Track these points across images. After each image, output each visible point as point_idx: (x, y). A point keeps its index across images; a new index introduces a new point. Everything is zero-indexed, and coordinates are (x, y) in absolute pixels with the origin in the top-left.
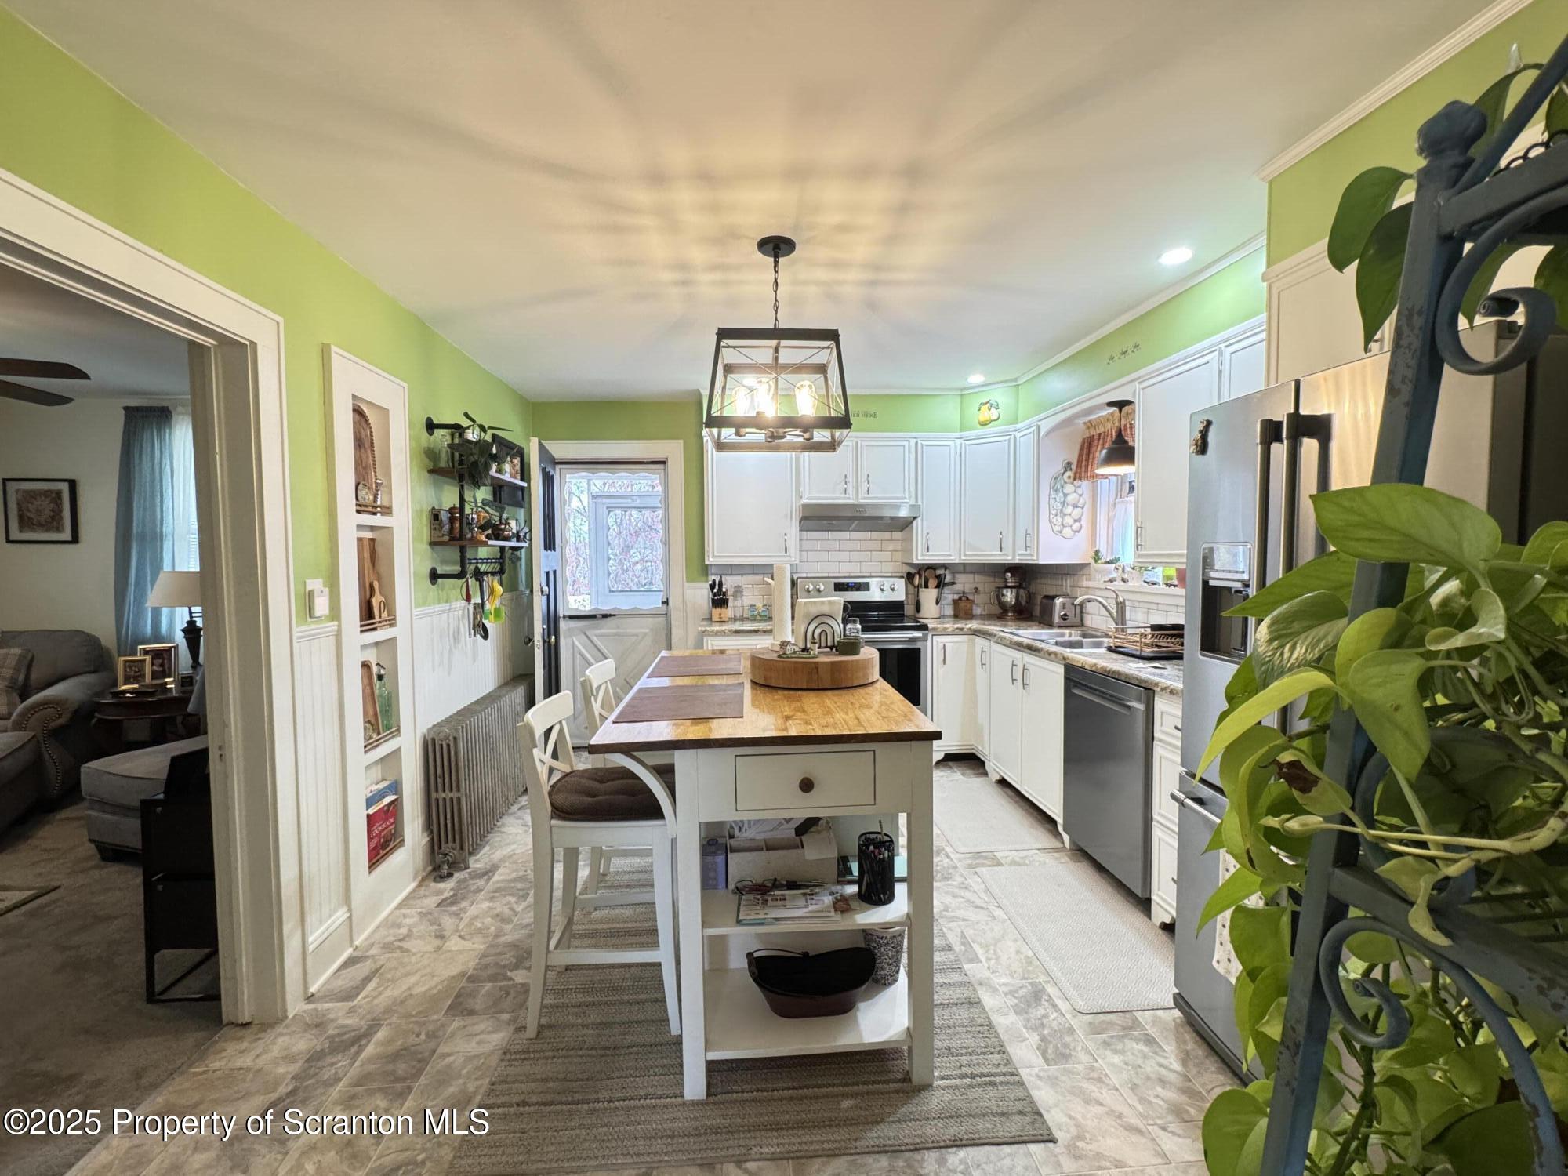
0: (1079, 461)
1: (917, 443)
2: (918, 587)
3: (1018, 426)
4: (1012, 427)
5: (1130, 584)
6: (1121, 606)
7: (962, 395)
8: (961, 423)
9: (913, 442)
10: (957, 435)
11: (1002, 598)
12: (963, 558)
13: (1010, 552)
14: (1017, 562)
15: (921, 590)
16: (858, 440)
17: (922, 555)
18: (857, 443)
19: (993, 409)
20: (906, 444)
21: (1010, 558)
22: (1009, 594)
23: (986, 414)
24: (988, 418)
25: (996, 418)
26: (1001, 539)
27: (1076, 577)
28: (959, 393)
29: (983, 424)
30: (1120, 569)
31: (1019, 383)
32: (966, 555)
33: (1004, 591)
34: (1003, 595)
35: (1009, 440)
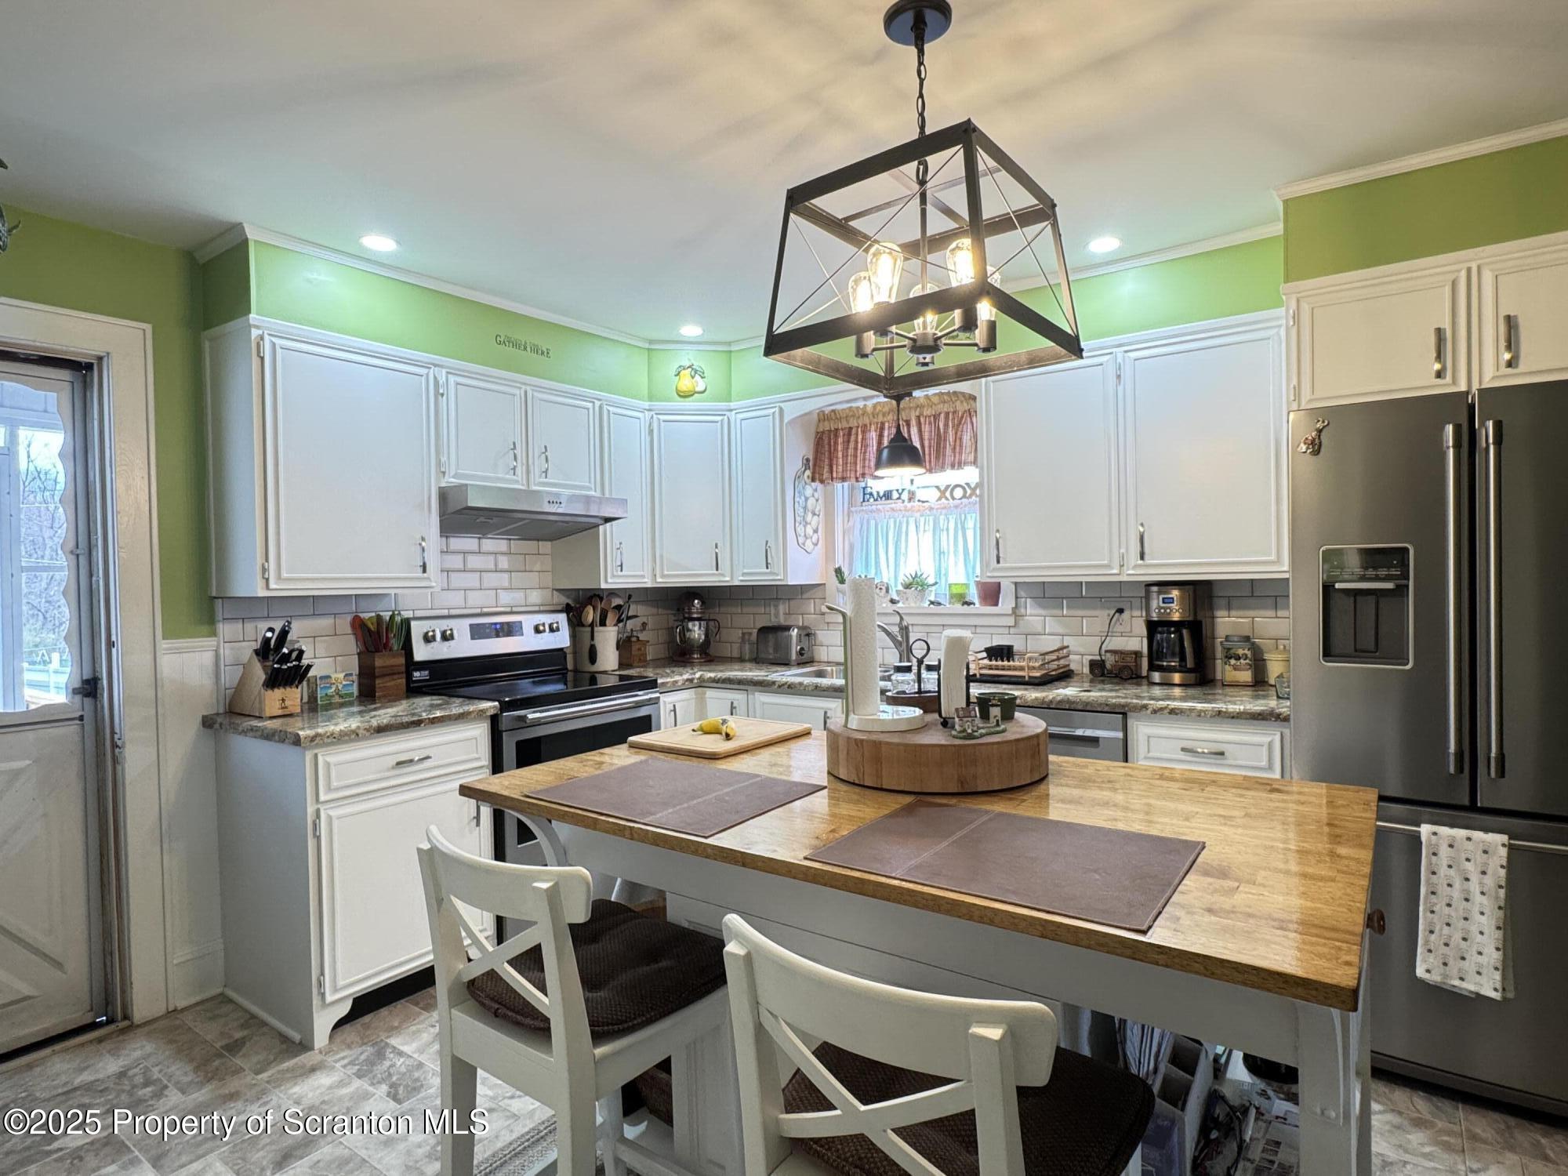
0: (816, 459)
1: (601, 407)
2: (592, 625)
3: (733, 405)
4: (723, 405)
5: (900, 605)
6: (905, 630)
7: (648, 349)
8: (650, 392)
9: (597, 403)
10: (646, 405)
11: (688, 634)
12: (659, 580)
13: (728, 572)
14: (737, 583)
15: (596, 629)
16: (528, 388)
17: (613, 576)
18: (526, 392)
19: (697, 377)
20: (590, 405)
21: (727, 579)
22: (696, 628)
23: (686, 383)
24: (691, 388)
25: (702, 389)
26: (717, 554)
27: (792, 603)
28: (647, 346)
29: (684, 395)
30: (884, 588)
31: (733, 348)
32: (663, 576)
33: (690, 625)
34: (689, 630)
35: (722, 420)
